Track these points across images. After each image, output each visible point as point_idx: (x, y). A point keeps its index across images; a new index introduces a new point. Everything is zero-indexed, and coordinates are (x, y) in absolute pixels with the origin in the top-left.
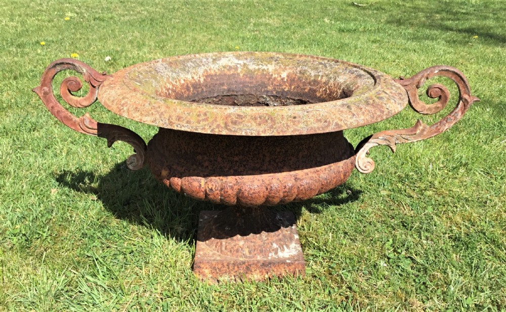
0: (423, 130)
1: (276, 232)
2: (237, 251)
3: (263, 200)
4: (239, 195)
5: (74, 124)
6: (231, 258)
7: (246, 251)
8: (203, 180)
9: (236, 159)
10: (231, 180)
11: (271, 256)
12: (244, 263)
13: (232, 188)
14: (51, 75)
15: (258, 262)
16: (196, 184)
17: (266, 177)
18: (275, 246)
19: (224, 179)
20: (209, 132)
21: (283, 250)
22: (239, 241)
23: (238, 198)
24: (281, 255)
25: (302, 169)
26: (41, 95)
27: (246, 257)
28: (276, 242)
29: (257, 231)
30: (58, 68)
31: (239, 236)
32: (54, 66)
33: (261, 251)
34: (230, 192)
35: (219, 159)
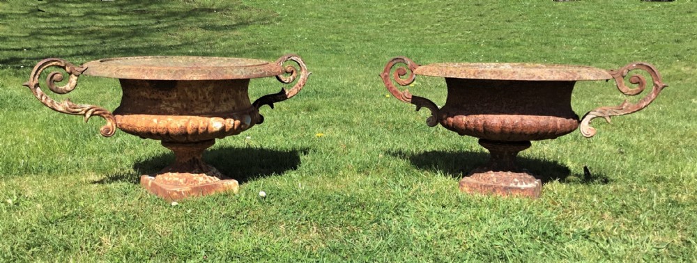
0: (628, 106)
1: (520, 174)
2: (489, 179)
3: (499, 129)
4: (485, 126)
5: (399, 95)
6: (484, 183)
7: (495, 180)
8: (464, 118)
9: (486, 105)
10: (481, 116)
11: (512, 185)
12: (492, 186)
13: (481, 120)
14: (390, 66)
15: (502, 186)
16: (460, 119)
17: (502, 117)
18: (516, 180)
19: (477, 116)
20: (464, 77)
21: (522, 184)
22: (492, 174)
23: (484, 129)
24: (519, 185)
25: (528, 114)
26: (383, 77)
27: (494, 183)
28: (518, 178)
29: (505, 170)
30: (395, 62)
31: (492, 172)
32: (393, 60)
33: (505, 181)
34: (479, 123)
35: (476, 105)
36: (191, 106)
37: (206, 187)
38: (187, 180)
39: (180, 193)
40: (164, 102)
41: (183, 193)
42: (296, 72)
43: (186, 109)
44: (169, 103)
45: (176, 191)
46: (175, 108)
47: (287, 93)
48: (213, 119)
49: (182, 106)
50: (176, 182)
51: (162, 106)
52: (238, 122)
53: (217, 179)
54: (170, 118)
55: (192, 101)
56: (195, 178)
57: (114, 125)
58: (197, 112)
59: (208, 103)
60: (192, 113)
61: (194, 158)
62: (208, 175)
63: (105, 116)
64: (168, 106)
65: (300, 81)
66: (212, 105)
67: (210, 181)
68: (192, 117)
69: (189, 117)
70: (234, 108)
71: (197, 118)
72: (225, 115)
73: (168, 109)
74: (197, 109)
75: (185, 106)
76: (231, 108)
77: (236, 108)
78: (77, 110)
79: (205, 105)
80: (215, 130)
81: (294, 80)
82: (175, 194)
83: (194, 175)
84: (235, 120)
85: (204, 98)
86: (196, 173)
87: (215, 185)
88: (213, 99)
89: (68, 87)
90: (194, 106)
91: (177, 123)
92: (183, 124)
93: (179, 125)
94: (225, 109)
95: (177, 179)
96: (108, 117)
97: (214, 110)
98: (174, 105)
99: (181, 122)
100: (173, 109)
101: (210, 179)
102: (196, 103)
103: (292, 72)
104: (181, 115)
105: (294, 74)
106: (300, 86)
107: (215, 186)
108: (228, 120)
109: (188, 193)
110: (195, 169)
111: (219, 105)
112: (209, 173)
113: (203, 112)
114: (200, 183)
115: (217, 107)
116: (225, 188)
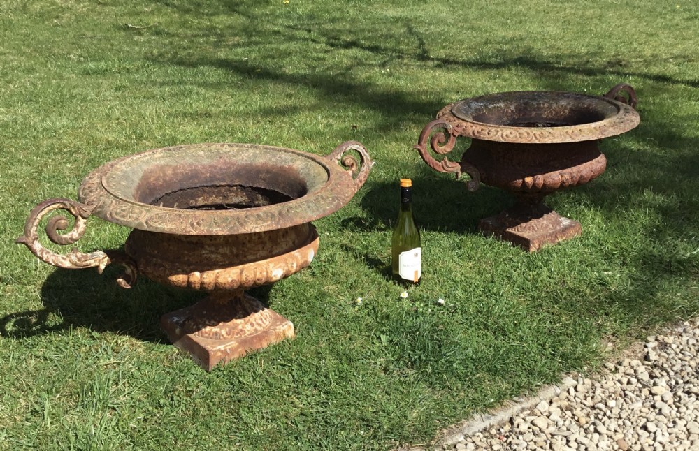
36: (244, 251)
37: (255, 337)
38: (230, 331)
39: (225, 352)
40: (206, 247)
41: (229, 351)
42: (356, 165)
43: (237, 255)
44: (213, 249)
45: (220, 350)
49: (231, 252)
50: (216, 333)
51: (204, 252)
55: (244, 243)
56: (240, 327)
57: (135, 272)
58: (250, 257)
59: (264, 243)
60: (245, 259)
64: (212, 252)
66: (269, 245)
68: (246, 265)
69: (241, 267)
70: (294, 243)
71: (252, 265)
74: (251, 254)
75: (235, 251)
77: (296, 241)
78: (88, 262)
79: (261, 246)
80: (275, 278)
82: (221, 355)
83: (239, 321)
85: (259, 238)
86: (240, 318)
87: (265, 333)
88: (270, 237)
89: (75, 234)
90: (246, 250)
91: (227, 276)
92: (235, 277)
93: (230, 280)
95: (217, 330)
97: (271, 251)
98: (221, 250)
99: (232, 274)
102: (249, 245)
103: (352, 166)
105: (354, 168)
107: (266, 335)
111: (277, 244)
113: (258, 256)
114: (247, 333)
115: (274, 247)
116: (278, 335)
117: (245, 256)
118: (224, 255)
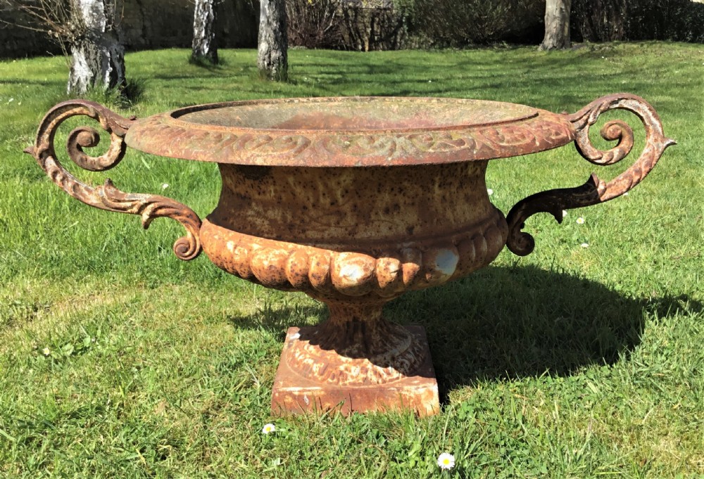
36: (303, 221)
37: (361, 392)
38: (325, 369)
39: (299, 399)
40: (254, 204)
42: (632, 139)
43: (291, 227)
44: (261, 209)
45: (290, 394)
46: (271, 221)
47: (601, 188)
48: (344, 255)
49: (284, 218)
50: (307, 367)
51: (250, 212)
52: (410, 267)
53: (395, 374)
54: (256, 243)
55: (305, 208)
56: (342, 368)
58: (311, 234)
59: (341, 215)
60: (303, 236)
61: (355, 319)
62: (375, 363)
63: (178, 218)
64: (258, 214)
65: (640, 162)
66: (350, 220)
67: (374, 379)
68: (299, 246)
69: (291, 245)
70: (410, 229)
71: (310, 250)
72: (379, 248)
73: (259, 221)
74: (314, 228)
75: (289, 217)
76: (402, 229)
77: (417, 229)
78: (123, 205)
79: (333, 219)
80: (345, 282)
81: (623, 156)
82: (289, 399)
83: (344, 359)
84: (403, 260)
85: (332, 203)
86: (350, 355)
87: (382, 390)
89: (106, 158)
90: (307, 219)
92: (275, 261)
93: (266, 264)
94: (384, 231)
95: (310, 361)
96: (185, 222)
97: (352, 233)
98: (271, 214)
99: (271, 255)
100: (266, 223)
101: (376, 373)
102: (313, 213)
103: (620, 138)
104: (279, 238)
105: (625, 144)
106: (638, 172)
107: (380, 393)
108: (382, 262)
109: (318, 402)
110: (352, 343)
111: (368, 222)
112: (380, 358)
113: (326, 235)
114: (350, 380)
115: (361, 226)
116: (403, 401)
117: (304, 231)
118: (273, 222)
